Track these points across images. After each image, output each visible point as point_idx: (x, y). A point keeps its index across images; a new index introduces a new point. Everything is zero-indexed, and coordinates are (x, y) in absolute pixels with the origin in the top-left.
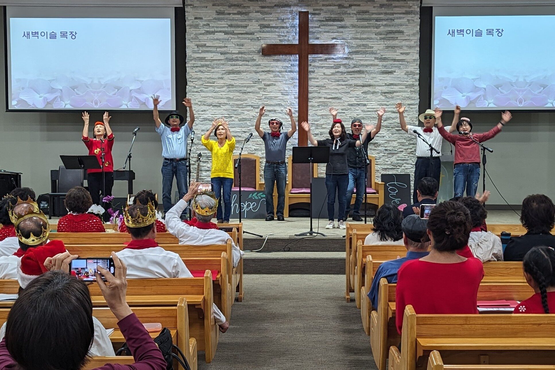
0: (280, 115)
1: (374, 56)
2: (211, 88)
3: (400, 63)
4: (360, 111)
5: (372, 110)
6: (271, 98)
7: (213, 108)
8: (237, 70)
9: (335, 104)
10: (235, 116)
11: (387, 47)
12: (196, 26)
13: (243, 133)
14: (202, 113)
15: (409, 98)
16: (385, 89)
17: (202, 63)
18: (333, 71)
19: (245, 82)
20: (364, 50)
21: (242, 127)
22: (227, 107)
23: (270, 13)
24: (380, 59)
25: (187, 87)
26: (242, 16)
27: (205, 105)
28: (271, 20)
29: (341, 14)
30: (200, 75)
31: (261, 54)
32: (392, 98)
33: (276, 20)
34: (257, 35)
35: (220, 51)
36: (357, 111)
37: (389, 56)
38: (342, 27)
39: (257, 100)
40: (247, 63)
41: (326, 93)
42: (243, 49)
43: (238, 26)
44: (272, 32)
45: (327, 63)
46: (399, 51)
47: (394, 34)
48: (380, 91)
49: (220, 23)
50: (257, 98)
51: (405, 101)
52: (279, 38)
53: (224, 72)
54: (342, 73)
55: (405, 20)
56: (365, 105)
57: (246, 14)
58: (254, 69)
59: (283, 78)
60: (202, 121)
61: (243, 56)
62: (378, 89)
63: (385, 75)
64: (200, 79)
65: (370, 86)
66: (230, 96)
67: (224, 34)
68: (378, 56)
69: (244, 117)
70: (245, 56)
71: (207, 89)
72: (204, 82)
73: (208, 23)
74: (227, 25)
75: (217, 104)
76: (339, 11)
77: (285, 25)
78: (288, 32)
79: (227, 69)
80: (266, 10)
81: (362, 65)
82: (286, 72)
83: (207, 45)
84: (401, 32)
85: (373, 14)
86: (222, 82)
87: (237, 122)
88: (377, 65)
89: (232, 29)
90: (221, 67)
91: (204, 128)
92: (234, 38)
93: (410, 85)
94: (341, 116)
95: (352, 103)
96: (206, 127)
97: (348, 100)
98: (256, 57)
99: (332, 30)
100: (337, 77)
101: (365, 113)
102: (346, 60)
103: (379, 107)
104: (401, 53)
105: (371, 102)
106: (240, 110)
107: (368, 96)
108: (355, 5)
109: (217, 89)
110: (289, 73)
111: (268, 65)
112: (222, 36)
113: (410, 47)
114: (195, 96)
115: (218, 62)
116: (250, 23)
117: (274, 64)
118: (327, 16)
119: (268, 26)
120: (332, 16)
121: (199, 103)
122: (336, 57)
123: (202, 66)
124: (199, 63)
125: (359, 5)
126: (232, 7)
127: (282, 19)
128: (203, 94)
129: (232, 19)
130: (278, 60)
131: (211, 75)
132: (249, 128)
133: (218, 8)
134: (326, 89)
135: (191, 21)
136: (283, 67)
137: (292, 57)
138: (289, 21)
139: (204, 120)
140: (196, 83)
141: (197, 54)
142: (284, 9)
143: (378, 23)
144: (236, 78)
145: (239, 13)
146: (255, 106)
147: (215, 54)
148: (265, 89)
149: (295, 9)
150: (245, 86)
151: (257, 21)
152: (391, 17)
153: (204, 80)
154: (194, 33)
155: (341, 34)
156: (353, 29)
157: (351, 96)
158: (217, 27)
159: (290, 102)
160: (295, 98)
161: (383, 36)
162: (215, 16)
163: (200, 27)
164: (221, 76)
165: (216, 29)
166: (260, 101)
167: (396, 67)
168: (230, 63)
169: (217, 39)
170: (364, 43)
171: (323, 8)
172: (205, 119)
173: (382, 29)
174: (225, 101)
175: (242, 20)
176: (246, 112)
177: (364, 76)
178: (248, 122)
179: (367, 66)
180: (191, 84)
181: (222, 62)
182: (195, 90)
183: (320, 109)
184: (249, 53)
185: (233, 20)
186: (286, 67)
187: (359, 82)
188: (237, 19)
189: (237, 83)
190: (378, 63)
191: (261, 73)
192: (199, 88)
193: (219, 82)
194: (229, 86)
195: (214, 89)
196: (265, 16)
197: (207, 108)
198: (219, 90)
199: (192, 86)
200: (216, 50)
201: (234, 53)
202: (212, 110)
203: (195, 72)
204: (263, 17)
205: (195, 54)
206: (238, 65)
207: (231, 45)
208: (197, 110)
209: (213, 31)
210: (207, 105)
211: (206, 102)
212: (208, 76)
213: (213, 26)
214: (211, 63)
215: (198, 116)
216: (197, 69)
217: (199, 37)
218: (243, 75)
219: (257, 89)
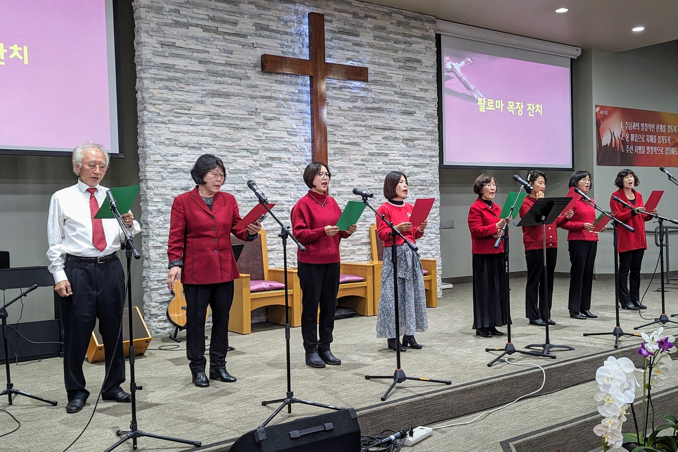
0: (287, 165)
1: (394, 89)
2: (185, 118)
3: (420, 101)
4: (381, 163)
5: (394, 162)
6: (274, 139)
7: (189, 152)
8: (225, 90)
9: (353, 153)
11: (407, 79)
12: (159, 10)
13: (236, 192)
14: (173, 158)
15: (430, 148)
16: (406, 134)
17: (170, 74)
18: (350, 105)
19: (237, 112)
20: (383, 79)
23: (268, 9)
24: (400, 94)
26: (230, 5)
27: (176, 146)
28: (270, 20)
29: (357, 26)
30: (167, 95)
31: (259, 69)
32: (414, 147)
33: (276, 21)
34: (251, 40)
35: (198, 56)
36: (378, 163)
37: (409, 92)
38: (357, 45)
39: (254, 142)
40: (238, 81)
41: (343, 136)
42: (232, 60)
43: (224, 21)
44: (271, 38)
45: (343, 93)
46: (419, 86)
47: (413, 63)
48: (401, 138)
49: (196, 11)
50: (254, 138)
51: (426, 151)
52: (282, 49)
53: (204, 92)
54: (361, 109)
55: (423, 46)
56: (387, 155)
57: (235, 3)
58: (250, 92)
59: (289, 110)
60: (172, 173)
61: (233, 69)
62: (400, 134)
63: (405, 117)
64: (166, 101)
65: (390, 129)
66: (216, 133)
67: (202, 30)
68: (398, 90)
69: (238, 167)
70: (236, 71)
71: (178, 119)
72: (174, 107)
73: (177, 8)
74: (206, 17)
75: (196, 145)
76: (354, 21)
77: (289, 30)
78: (292, 41)
79: (210, 88)
81: (382, 101)
82: (293, 101)
83: (177, 45)
84: (419, 61)
85: (391, 32)
86: (201, 109)
88: (398, 102)
89: (216, 24)
90: (201, 83)
91: (175, 184)
92: (219, 40)
93: (430, 131)
94: (361, 169)
95: (372, 151)
96: (179, 182)
97: (368, 148)
98: (251, 73)
99: (347, 47)
100: (355, 113)
101: (387, 166)
102: (363, 92)
103: (400, 158)
104: (420, 89)
105: (393, 152)
107: (390, 143)
108: (372, 17)
109: (194, 120)
110: (296, 103)
111: (269, 88)
112: (198, 32)
113: (429, 82)
115: (196, 76)
116: (241, 20)
117: (276, 87)
118: (340, 26)
119: (266, 28)
120: (347, 27)
121: (167, 142)
122: (352, 85)
123: (170, 79)
124: (165, 74)
125: (375, 18)
127: (285, 20)
128: (172, 127)
129: (214, 7)
130: (282, 82)
131: (185, 97)
134: (343, 130)
136: (288, 92)
137: (300, 80)
138: (294, 25)
139: (175, 170)
140: (161, 107)
141: (160, 58)
142: (287, 5)
143: (397, 46)
144: (223, 104)
146: (252, 151)
147: (189, 61)
148: (265, 124)
149: (301, 8)
150: (237, 119)
151: (251, 18)
152: (409, 39)
153: (174, 103)
154: (155, 22)
155: (356, 54)
156: (370, 50)
157: (371, 142)
158: (192, 18)
159: (300, 146)
160: (306, 141)
161: (402, 64)
163: (165, 13)
164: (200, 99)
165: (191, 21)
166: (259, 142)
167: (416, 106)
168: (215, 78)
169: (193, 38)
170: (383, 70)
171: (336, 13)
173: (400, 54)
175: (229, 13)
176: (240, 160)
177: (384, 115)
178: (243, 176)
179: (387, 102)
180: (151, 108)
181: (202, 76)
182: (160, 119)
183: (336, 158)
184: (241, 66)
185: (216, 9)
186: (292, 94)
187: (380, 124)
188: (222, 9)
189: (225, 112)
190: (398, 99)
191: (259, 100)
192: (166, 116)
193: (198, 109)
194: (213, 116)
195: (190, 119)
196: (263, 12)
197: (181, 150)
198: (198, 122)
199: (154, 112)
200: (192, 55)
201: (219, 63)
202: (188, 154)
203: (158, 88)
204: (259, 12)
205: (157, 57)
206: (226, 83)
207: (214, 50)
208: (163, 153)
209: (185, 23)
210: (179, 145)
211: (179, 140)
212: (180, 97)
213: (185, 13)
214: (184, 75)
215: (166, 163)
216: (162, 84)
217: (163, 29)
218: (234, 100)
219: (254, 124)
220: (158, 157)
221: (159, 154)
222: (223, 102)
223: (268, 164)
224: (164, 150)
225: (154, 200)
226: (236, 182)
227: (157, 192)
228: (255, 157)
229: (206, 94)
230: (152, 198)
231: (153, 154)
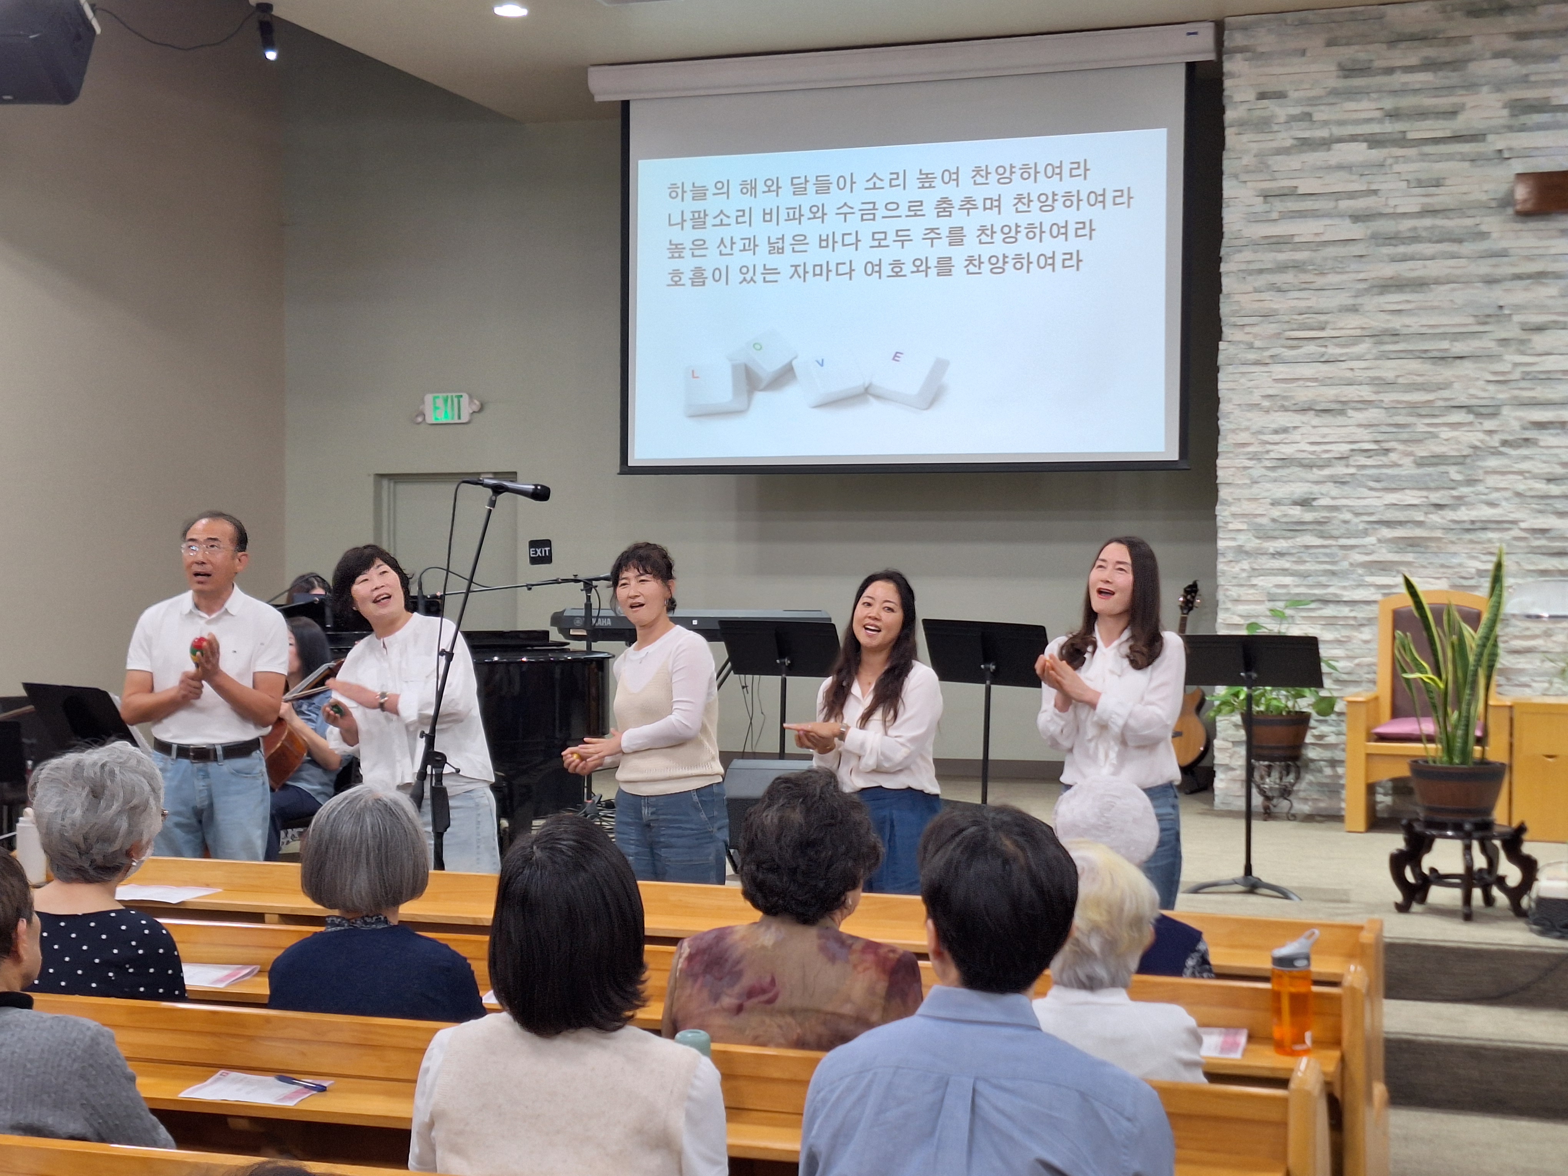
2: (1311, 348)
6: (1548, 378)
7: (1316, 421)
8: (1414, 274)
10: (1400, 447)
12: (1263, 125)
13: (1432, 509)
14: (1276, 438)
17: (1282, 257)
19: (1444, 320)
21: (1428, 489)
22: (1373, 414)
23: (1550, 56)
25: (1222, 345)
26: (1440, 74)
27: (1287, 410)
28: (1554, 83)
30: (1271, 302)
31: (1511, 210)
34: (1496, 143)
35: (1349, 207)
39: (1492, 388)
40: (1455, 247)
42: (1442, 198)
43: (1422, 114)
44: (1555, 126)
49: (1351, 105)
50: (1490, 378)
53: (1362, 286)
57: (1456, 65)
58: (1484, 268)
64: (1266, 316)
66: (1383, 375)
67: (1365, 145)
69: (1438, 450)
70: (1448, 223)
71: (1295, 352)
72: (1286, 326)
73: (1308, 109)
74: (1378, 114)
75: (1333, 406)
79: (1373, 275)
80: (1535, 44)
83: (1300, 191)
86: (1351, 323)
87: (1408, 468)
89: (1400, 126)
90: (1353, 266)
91: (1280, 492)
92: (1407, 160)
98: (1490, 224)
106: (1421, 426)
109: (1333, 351)
111: (1539, 251)
112: (1358, 152)
114: (1250, 376)
115: (1342, 251)
116: (1470, 100)
119: (1542, 106)
123: (1282, 268)
124: (1269, 258)
126: (1403, 45)
128: (1281, 371)
129: (1397, 87)
131: (1314, 301)
132: (1455, 493)
133: (1347, 53)
135: (1245, 106)
139: (1280, 463)
140: (1255, 330)
141: (1262, 225)
144: (1410, 306)
145: (1429, 65)
146: (1482, 410)
147: (1328, 221)
148: (1522, 342)
150: (1443, 336)
151: (1499, 90)
153: (1286, 318)
154: (1255, 152)
158: (1341, 123)
162: (1334, 82)
163: (1276, 128)
164: (1351, 301)
165: (1337, 131)
166: (1503, 387)
168: (1389, 250)
169: (1340, 167)
172: (1285, 462)
174: (1366, 393)
175: (1437, 91)
176: (1446, 433)
180: (1238, 335)
181: (1357, 250)
182: (1252, 356)
184: (1460, 211)
185: (1403, 91)
188: (1417, 86)
189: (1413, 323)
191: (1508, 285)
192: (1267, 348)
193: (1341, 325)
194: (1379, 336)
195: (1323, 349)
196: (1532, 68)
197: (1295, 419)
198: (1342, 355)
199: (1240, 342)
200: (1336, 207)
201: (1405, 214)
202: (1314, 427)
203: (1251, 289)
204: (1524, 71)
205: (1253, 224)
206: (1418, 256)
207: (1391, 186)
208: (1255, 428)
209: (1324, 139)
210: (1294, 408)
211: (1292, 397)
212: (1303, 304)
213: (1325, 117)
214: (1313, 254)
215: (1260, 449)
216: (1262, 281)
217: (1270, 162)
218: (1439, 295)
219: (1492, 344)
220: (1243, 437)
221: (1247, 429)
222: (1408, 302)
223: (1526, 440)
224: (1258, 420)
225: (1231, 526)
226: (1432, 485)
227: (1237, 509)
228: (1489, 424)
229: (1365, 289)
230: (1227, 523)
231: (1233, 431)
